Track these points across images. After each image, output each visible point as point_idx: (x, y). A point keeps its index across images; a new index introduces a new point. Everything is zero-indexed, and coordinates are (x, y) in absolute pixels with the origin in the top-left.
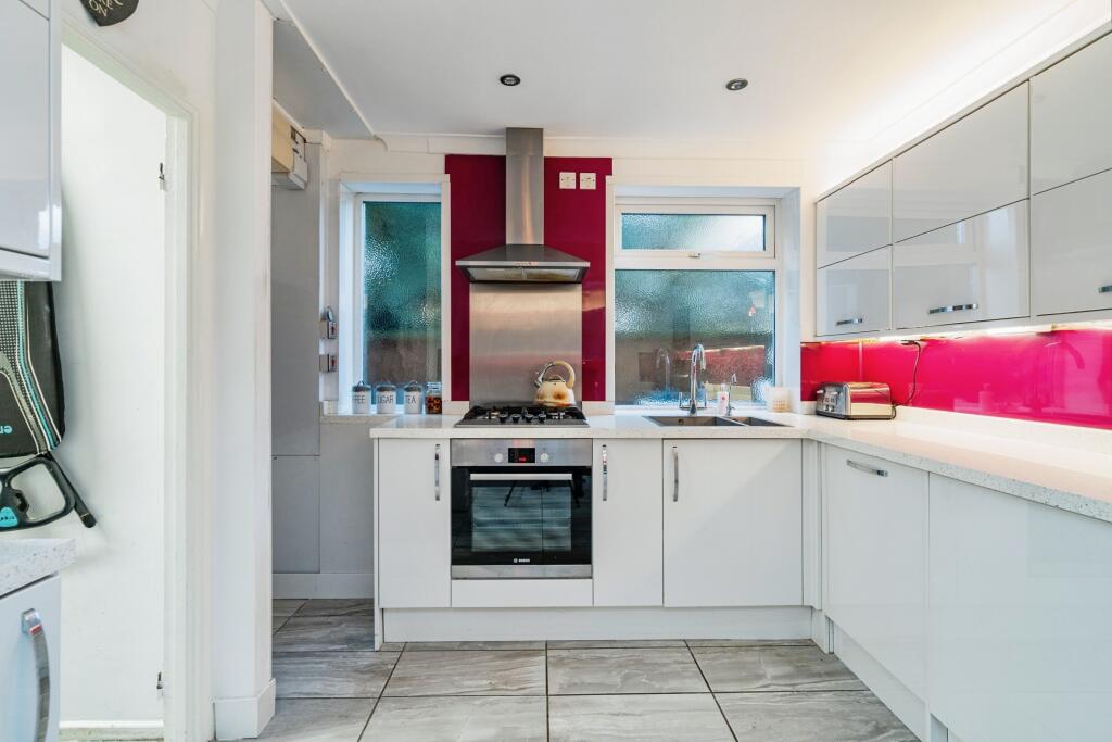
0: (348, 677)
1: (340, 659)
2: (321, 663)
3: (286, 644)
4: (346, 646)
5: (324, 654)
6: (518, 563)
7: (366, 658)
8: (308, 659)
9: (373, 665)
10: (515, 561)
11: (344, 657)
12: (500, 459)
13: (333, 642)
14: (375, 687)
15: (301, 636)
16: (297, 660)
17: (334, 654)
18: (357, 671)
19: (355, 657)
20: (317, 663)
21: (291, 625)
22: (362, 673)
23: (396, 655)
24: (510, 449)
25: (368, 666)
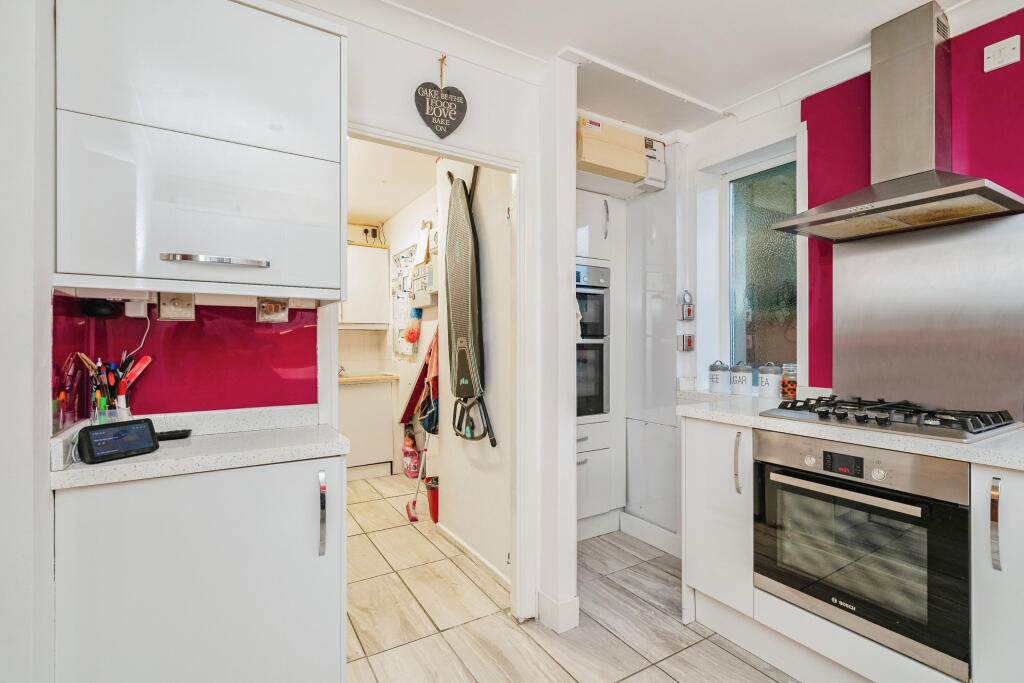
0: (644, 631)
1: (650, 614)
2: (636, 608)
3: (625, 580)
4: (663, 606)
5: (645, 603)
6: (837, 605)
7: (671, 626)
8: (630, 600)
9: (672, 634)
10: (834, 600)
11: (655, 614)
12: (812, 463)
13: (656, 597)
14: (657, 653)
15: (640, 580)
16: (622, 596)
17: (650, 607)
18: (655, 631)
19: (663, 618)
20: (633, 606)
21: (640, 568)
22: (658, 635)
23: (697, 639)
24: (826, 454)
25: (667, 633)
